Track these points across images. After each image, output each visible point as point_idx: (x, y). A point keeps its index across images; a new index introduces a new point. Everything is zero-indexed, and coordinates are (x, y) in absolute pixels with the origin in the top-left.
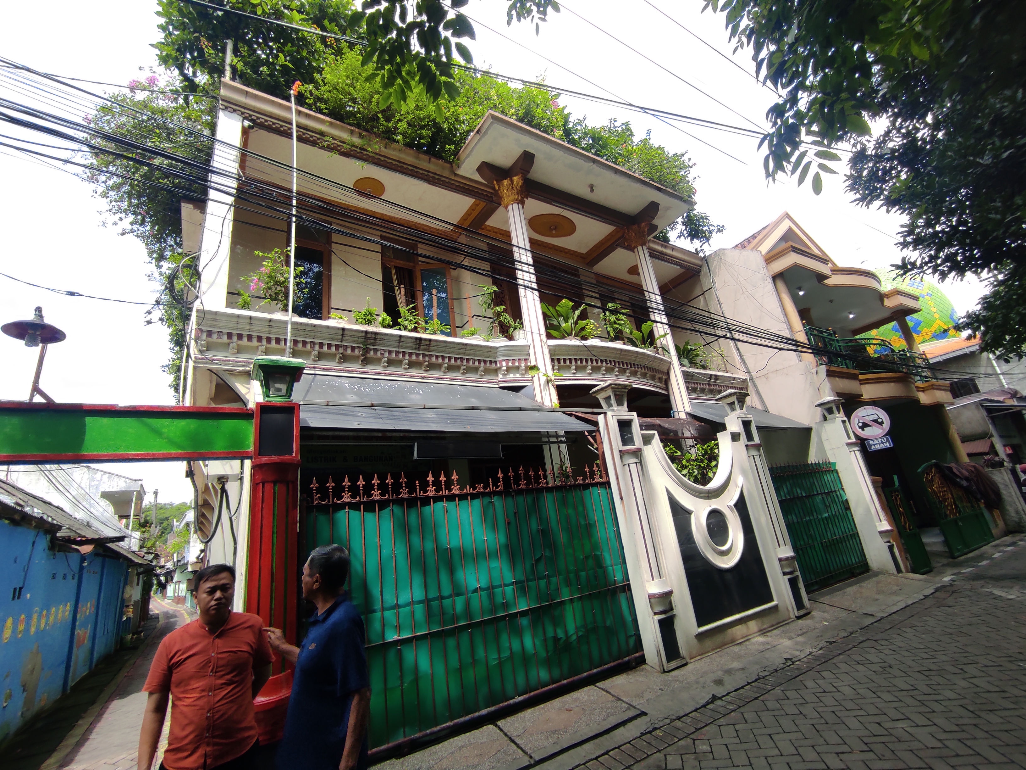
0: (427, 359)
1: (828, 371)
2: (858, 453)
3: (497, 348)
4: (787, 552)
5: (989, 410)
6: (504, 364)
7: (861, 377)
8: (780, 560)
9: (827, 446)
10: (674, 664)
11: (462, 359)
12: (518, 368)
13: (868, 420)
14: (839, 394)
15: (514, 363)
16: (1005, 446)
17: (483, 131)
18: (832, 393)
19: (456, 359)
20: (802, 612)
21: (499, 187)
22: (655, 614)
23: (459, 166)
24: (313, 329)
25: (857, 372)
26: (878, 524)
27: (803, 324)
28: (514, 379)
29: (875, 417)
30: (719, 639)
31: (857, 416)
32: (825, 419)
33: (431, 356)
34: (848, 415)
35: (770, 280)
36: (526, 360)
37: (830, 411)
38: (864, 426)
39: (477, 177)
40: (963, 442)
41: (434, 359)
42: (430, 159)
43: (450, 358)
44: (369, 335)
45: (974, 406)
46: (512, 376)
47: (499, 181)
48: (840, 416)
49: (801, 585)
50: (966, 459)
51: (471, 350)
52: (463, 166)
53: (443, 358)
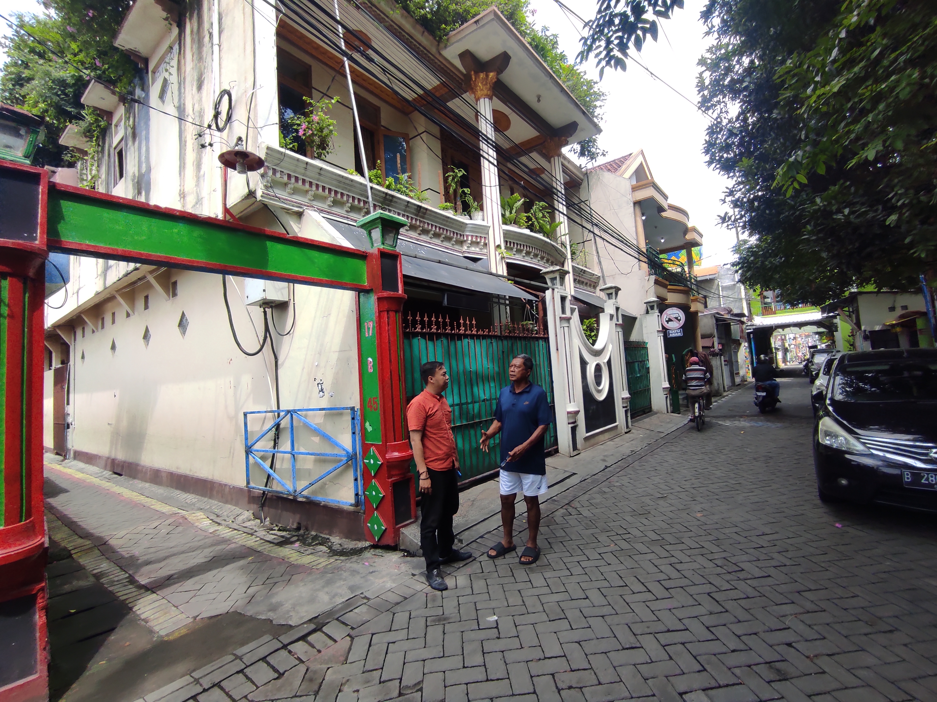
0: (422, 225)
1: (655, 280)
2: (662, 338)
3: (467, 224)
4: (626, 394)
5: (717, 320)
6: (470, 238)
7: (669, 287)
8: (623, 399)
9: (644, 331)
10: (576, 452)
11: (443, 229)
12: (478, 243)
13: (672, 317)
14: (658, 297)
15: (477, 239)
16: (719, 344)
17: (481, 23)
18: (655, 296)
19: (440, 228)
20: (628, 430)
21: (475, 79)
22: (569, 423)
23: (446, 47)
24: (350, 183)
25: (668, 283)
26: (663, 383)
27: (646, 243)
28: (474, 251)
29: (677, 315)
30: (592, 441)
31: (666, 314)
32: (647, 312)
33: (424, 223)
34: (661, 312)
35: (632, 205)
36: (485, 238)
37: (652, 308)
38: (670, 320)
39: (458, 63)
40: (702, 338)
41: (426, 226)
42: (424, 32)
43: (436, 227)
44: (388, 197)
45: (710, 316)
46: (473, 249)
47: (477, 73)
48: (656, 312)
49: (629, 415)
50: (700, 350)
51: (450, 222)
52: (448, 49)
53: (432, 225)
